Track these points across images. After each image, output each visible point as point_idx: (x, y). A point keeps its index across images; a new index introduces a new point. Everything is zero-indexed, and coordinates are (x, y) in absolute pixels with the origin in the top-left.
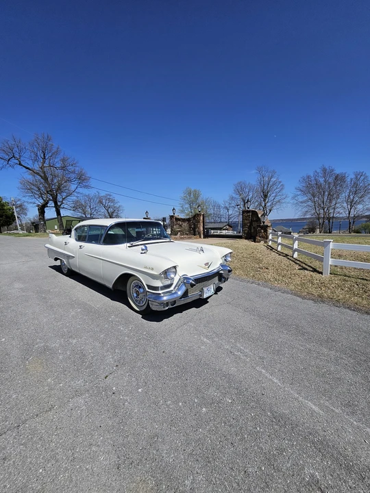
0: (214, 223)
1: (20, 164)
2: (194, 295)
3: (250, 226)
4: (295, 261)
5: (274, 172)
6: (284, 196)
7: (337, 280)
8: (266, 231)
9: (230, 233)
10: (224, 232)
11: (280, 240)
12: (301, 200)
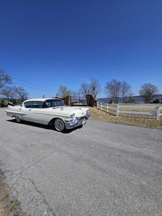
0: (74, 100)
2: (79, 123)
3: (90, 101)
4: (108, 113)
5: (96, 80)
6: (101, 89)
7: (120, 117)
8: (96, 103)
9: (81, 104)
10: (78, 104)
11: (101, 106)
12: (107, 91)
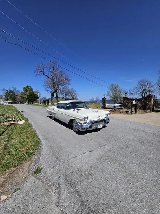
1: (44, 74)
2: (94, 127)
